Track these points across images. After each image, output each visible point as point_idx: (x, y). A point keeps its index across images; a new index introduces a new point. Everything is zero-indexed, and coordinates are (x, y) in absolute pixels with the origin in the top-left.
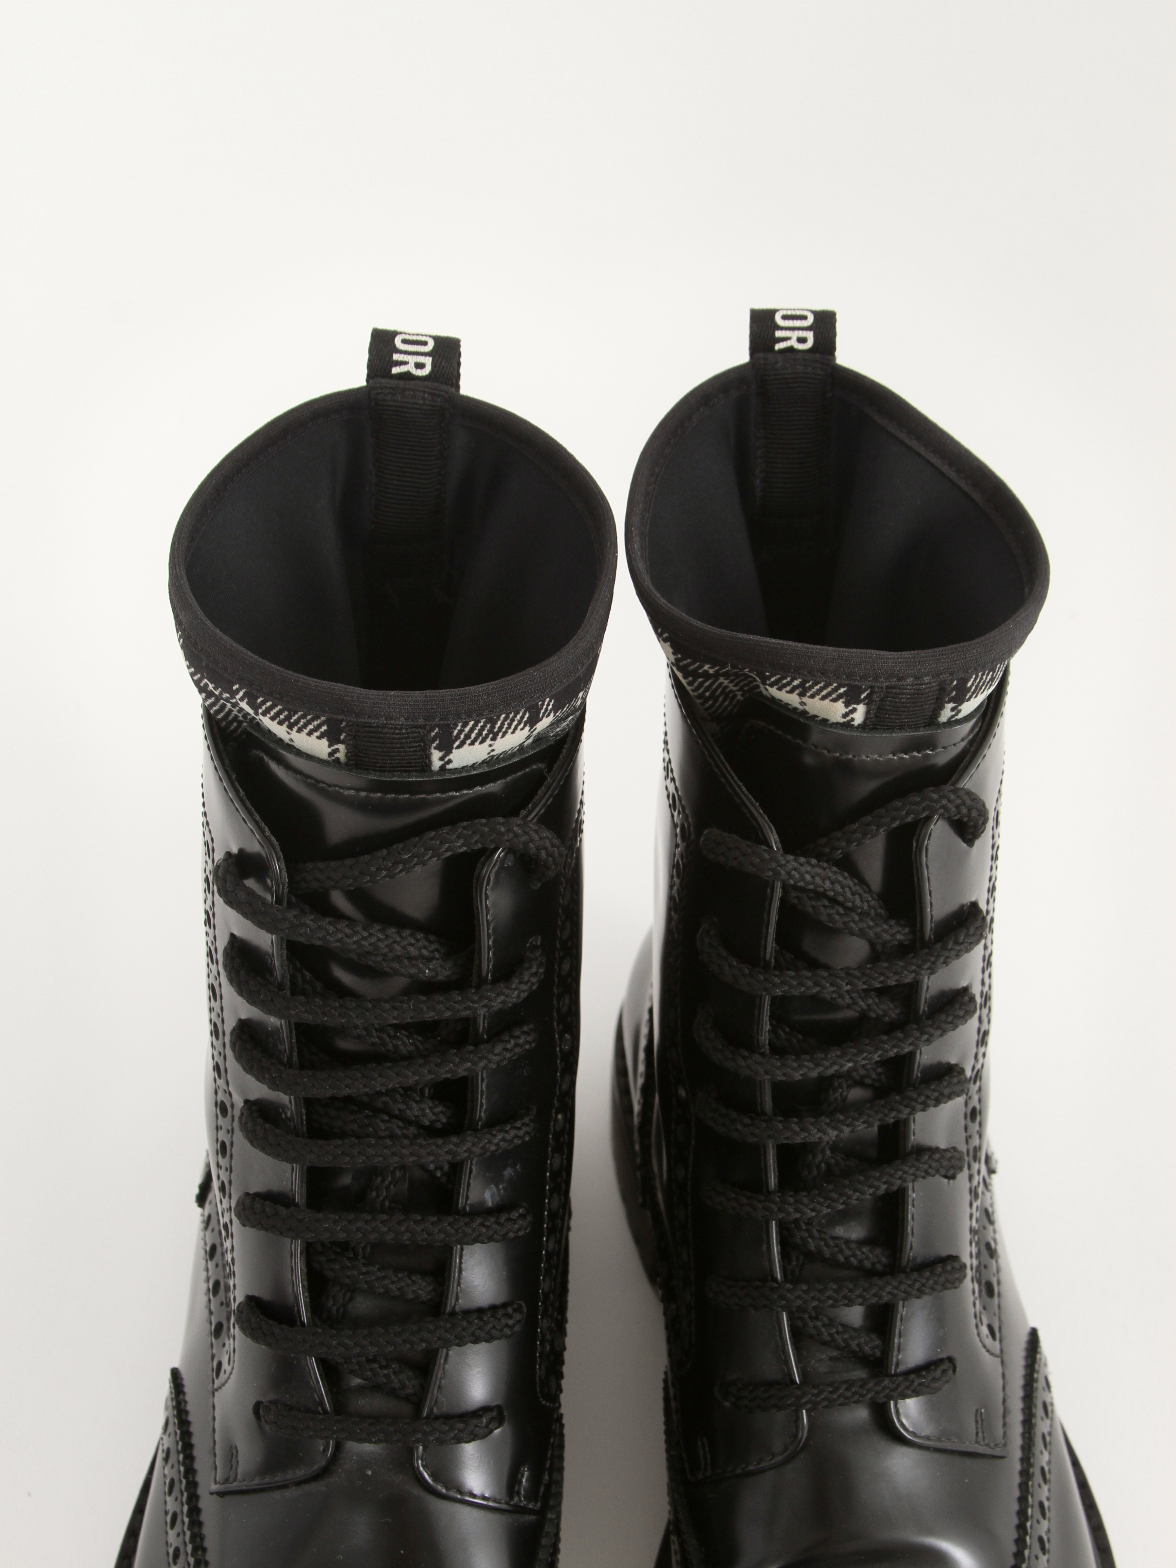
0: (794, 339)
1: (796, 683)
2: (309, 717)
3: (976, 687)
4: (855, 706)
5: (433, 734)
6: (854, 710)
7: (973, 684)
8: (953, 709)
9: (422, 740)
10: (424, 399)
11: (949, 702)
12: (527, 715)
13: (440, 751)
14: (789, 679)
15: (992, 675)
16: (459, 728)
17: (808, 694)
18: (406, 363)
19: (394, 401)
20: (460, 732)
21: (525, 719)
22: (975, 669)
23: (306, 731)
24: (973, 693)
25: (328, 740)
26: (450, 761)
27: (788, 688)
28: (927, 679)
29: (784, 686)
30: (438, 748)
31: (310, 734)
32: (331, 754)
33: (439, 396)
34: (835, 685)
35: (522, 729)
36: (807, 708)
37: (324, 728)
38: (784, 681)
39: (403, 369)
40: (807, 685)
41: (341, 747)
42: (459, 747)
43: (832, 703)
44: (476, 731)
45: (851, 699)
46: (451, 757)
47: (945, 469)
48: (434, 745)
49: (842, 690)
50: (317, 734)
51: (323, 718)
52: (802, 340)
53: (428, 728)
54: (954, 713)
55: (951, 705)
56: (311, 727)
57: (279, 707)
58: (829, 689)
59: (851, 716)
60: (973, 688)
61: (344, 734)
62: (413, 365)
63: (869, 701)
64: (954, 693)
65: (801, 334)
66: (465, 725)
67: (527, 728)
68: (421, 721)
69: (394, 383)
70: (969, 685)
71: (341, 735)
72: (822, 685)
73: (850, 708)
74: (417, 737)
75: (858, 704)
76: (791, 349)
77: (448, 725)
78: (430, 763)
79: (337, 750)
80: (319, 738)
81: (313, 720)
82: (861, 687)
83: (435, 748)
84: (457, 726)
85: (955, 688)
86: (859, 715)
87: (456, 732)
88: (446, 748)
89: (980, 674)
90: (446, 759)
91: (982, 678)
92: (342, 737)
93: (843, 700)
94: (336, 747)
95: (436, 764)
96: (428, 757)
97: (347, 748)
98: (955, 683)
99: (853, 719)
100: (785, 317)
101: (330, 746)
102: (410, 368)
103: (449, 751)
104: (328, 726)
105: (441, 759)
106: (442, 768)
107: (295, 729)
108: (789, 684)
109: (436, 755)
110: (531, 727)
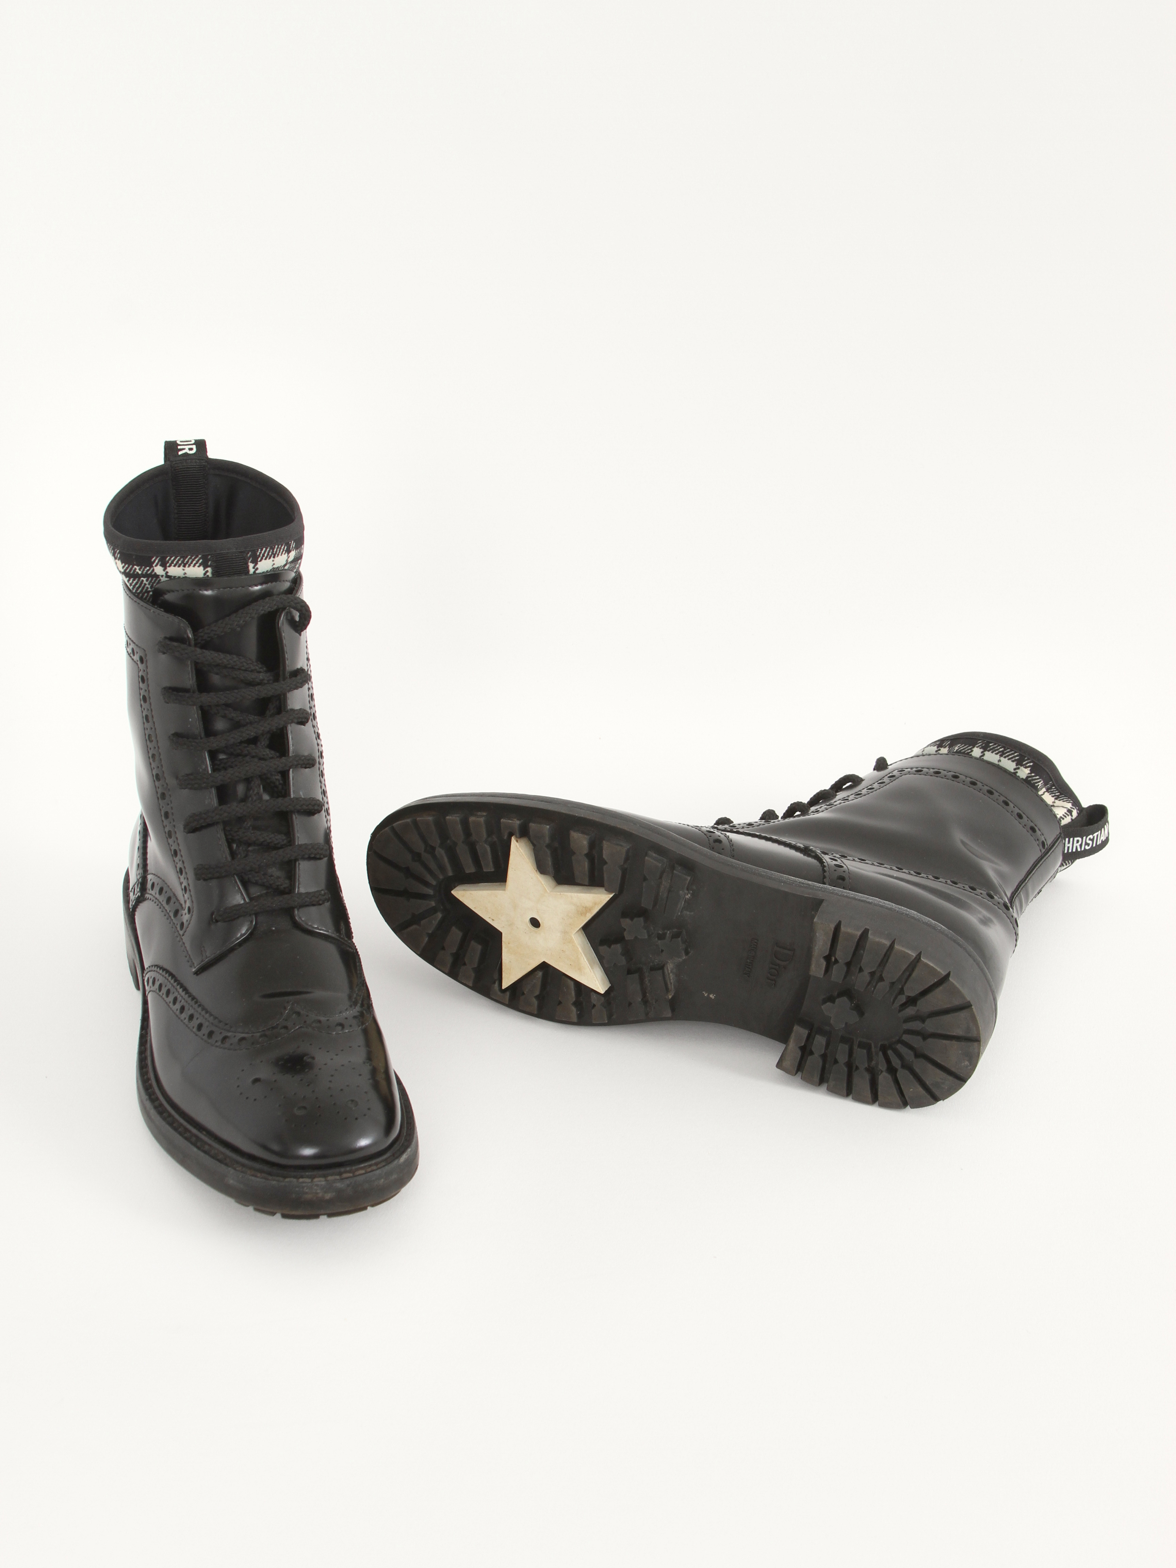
2: (193, 558)
5: (249, 555)
9: (245, 559)
10: (196, 462)
12: (286, 547)
13: (253, 563)
16: (259, 551)
18: (184, 449)
19: (183, 466)
20: (260, 553)
21: (285, 549)
23: (192, 565)
25: (203, 567)
26: (257, 569)
30: (252, 562)
31: (194, 566)
32: (205, 574)
33: (202, 460)
35: (285, 554)
37: (201, 561)
39: (183, 452)
41: (209, 569)
42: (260, 561)
44: (267, 553)
46: (257, 566)
48: (250, 561)
50: (198, 565)
51: (200, 556)
53: (246, 552)
56: (195, 562)
57: (178, 558)
61: (210, 562)
62: (188, 449)
66: (262, 550)
67: (286, 554)
68: (243, 550)
69: (181, 458)
71: (208, 563)
74: (242, 557)
77: (255, 550)
78: (249, 571)
79: (207, 571)
80: (199, 566)
81: (195, 558)
83: (251, 562)
84: (258, 550)
87: (258, 554)
88: (255, 562)
90: (256, 568)
92: (209, 564)
94: (207, 569)
95: (252, 571)
96: (248, 567)
97: (212, 569)
101: (204, 569)
102: (187, 451)
103: (256, 564)
104: (203, 560)
105: (254, 568)
106: (254, 572)
107: (187, 565)
109: (251, 565)
110: (288, 554)
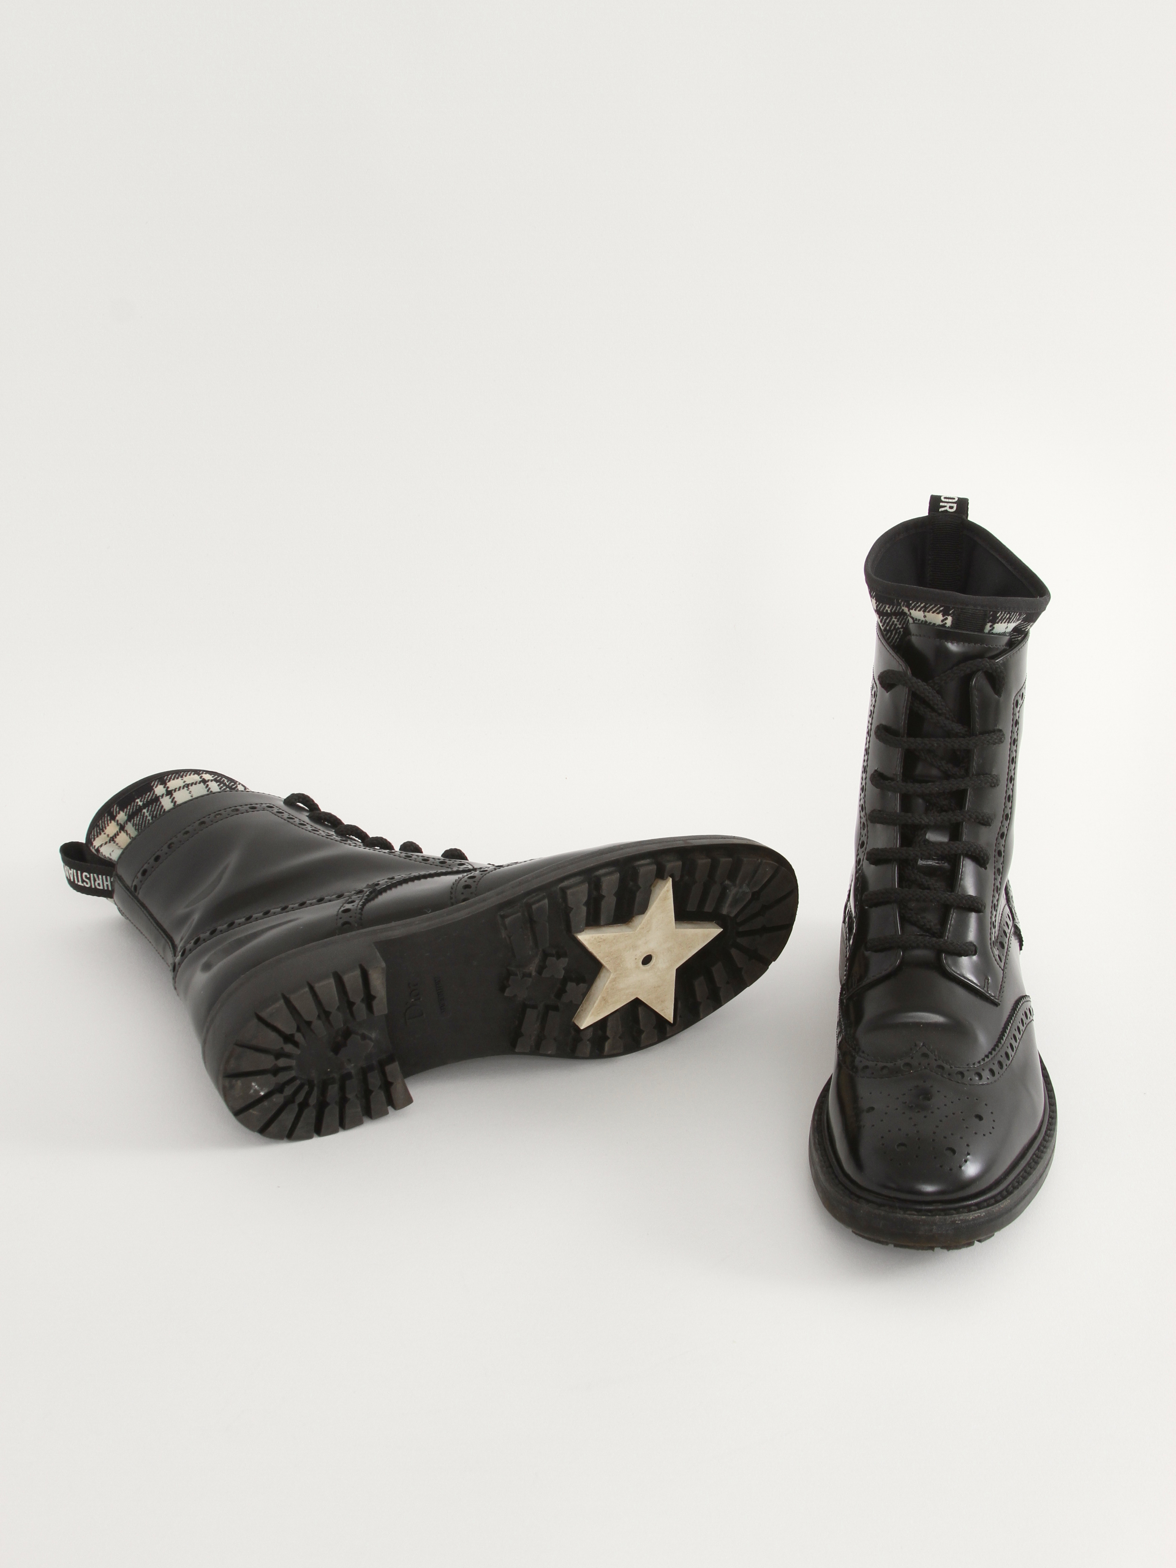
0: (948, 507)
1: (922, 605)
3: (1002, 618)
4: (947, 616)
6: (946, 619)
7: (1000, 616)
8: (991, 626)
11: (989, 622)
14: (919, 603)
15: (1009, 616)
17: (927, 611)
22: (1001, 609)
24: (1000, 620)
27: (919, 609)
28: (979, 608)
29: (917, 607)
34: (939, 606)
36: (927, 619)
38: (918, 605)
40: (927, 606)
43: (938, 615)
45: (945, 613)
47: (1009, 567)
49: (941, 609)
52: (951, 507)
54: (991, 628)
55: (990, 624)
58: (936, 608)
59: (945, 621)
60: (1000, 618)
63: (953, 615)
64: (991, 618)
65: (951, 505)
70: (998, 615)
72: (933, 606)
73: (945, 617)
75: (948, 616)
76: (946, 511)
82: (950, 607)
85: (992, 615)
86: (949, 622)
89: (1003, 612)
91: (1004, 615)
93: (941, 613)
98: (992, 613)
99: (946, 623)
100: (945, 498)
108: (919, 606)
